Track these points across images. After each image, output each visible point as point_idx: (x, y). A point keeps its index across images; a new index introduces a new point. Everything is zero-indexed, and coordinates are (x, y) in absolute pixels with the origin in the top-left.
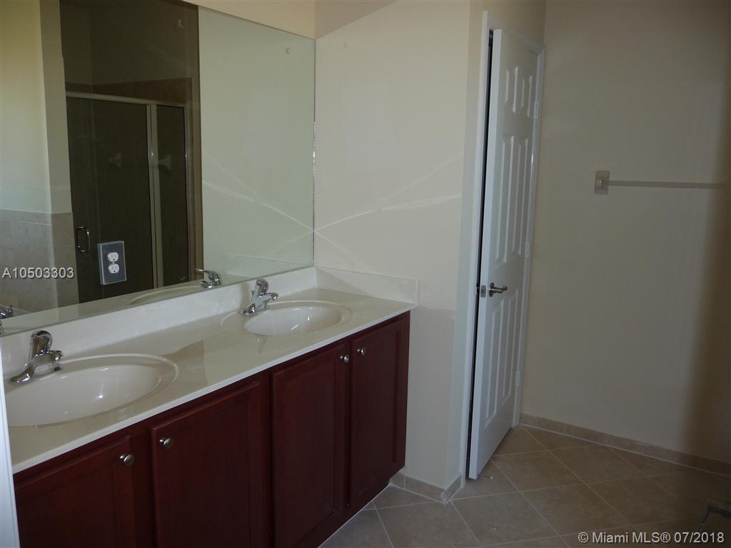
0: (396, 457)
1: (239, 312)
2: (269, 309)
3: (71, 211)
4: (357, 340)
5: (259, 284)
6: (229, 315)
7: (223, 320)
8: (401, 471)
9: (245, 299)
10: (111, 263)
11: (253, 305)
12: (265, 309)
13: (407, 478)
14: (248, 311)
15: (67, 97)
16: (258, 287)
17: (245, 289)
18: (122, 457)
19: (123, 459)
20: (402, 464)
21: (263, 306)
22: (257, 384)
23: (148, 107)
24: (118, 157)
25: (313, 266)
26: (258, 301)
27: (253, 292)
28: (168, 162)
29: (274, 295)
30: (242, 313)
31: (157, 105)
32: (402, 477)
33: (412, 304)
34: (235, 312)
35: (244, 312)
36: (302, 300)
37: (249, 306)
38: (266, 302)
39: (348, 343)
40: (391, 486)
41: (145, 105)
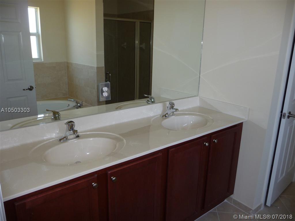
0: (229, 189)
1: (161, 116)
2: (174, 115)
3: (104, 66)
4: (213, 136)
5: (170, 104)
6: (156, 117)
7: (153, 119)
8: (232, 196)
9: (164, 110)
10: (104, 92)
11: (167, 114)
12: (173, 115)
13: (234, 199)
14: (165, 116)
15: (104, 19)
16: (170, 105)
17: (164, 106)
18: (93, 184)
19: (93, 185)
20: (232, 193)
21: (172, 114)
22: (160, 154)
23: (136, 23)
24: (125, 44)
25: (198, 96)
26: (170, 112)
27: (168, 107)
28: (143, 46)
29: (176, 110)
30: (162, 116)
31: (140, 22)
32: (232, 199)
33: (244, 119)
34: (159, 116)
35: (163, 116)
36: (191, 112)
37: (165, 114)
38: (173, 112)
39: (209, 137)
40: (226, 202)
41: (135, 22)
